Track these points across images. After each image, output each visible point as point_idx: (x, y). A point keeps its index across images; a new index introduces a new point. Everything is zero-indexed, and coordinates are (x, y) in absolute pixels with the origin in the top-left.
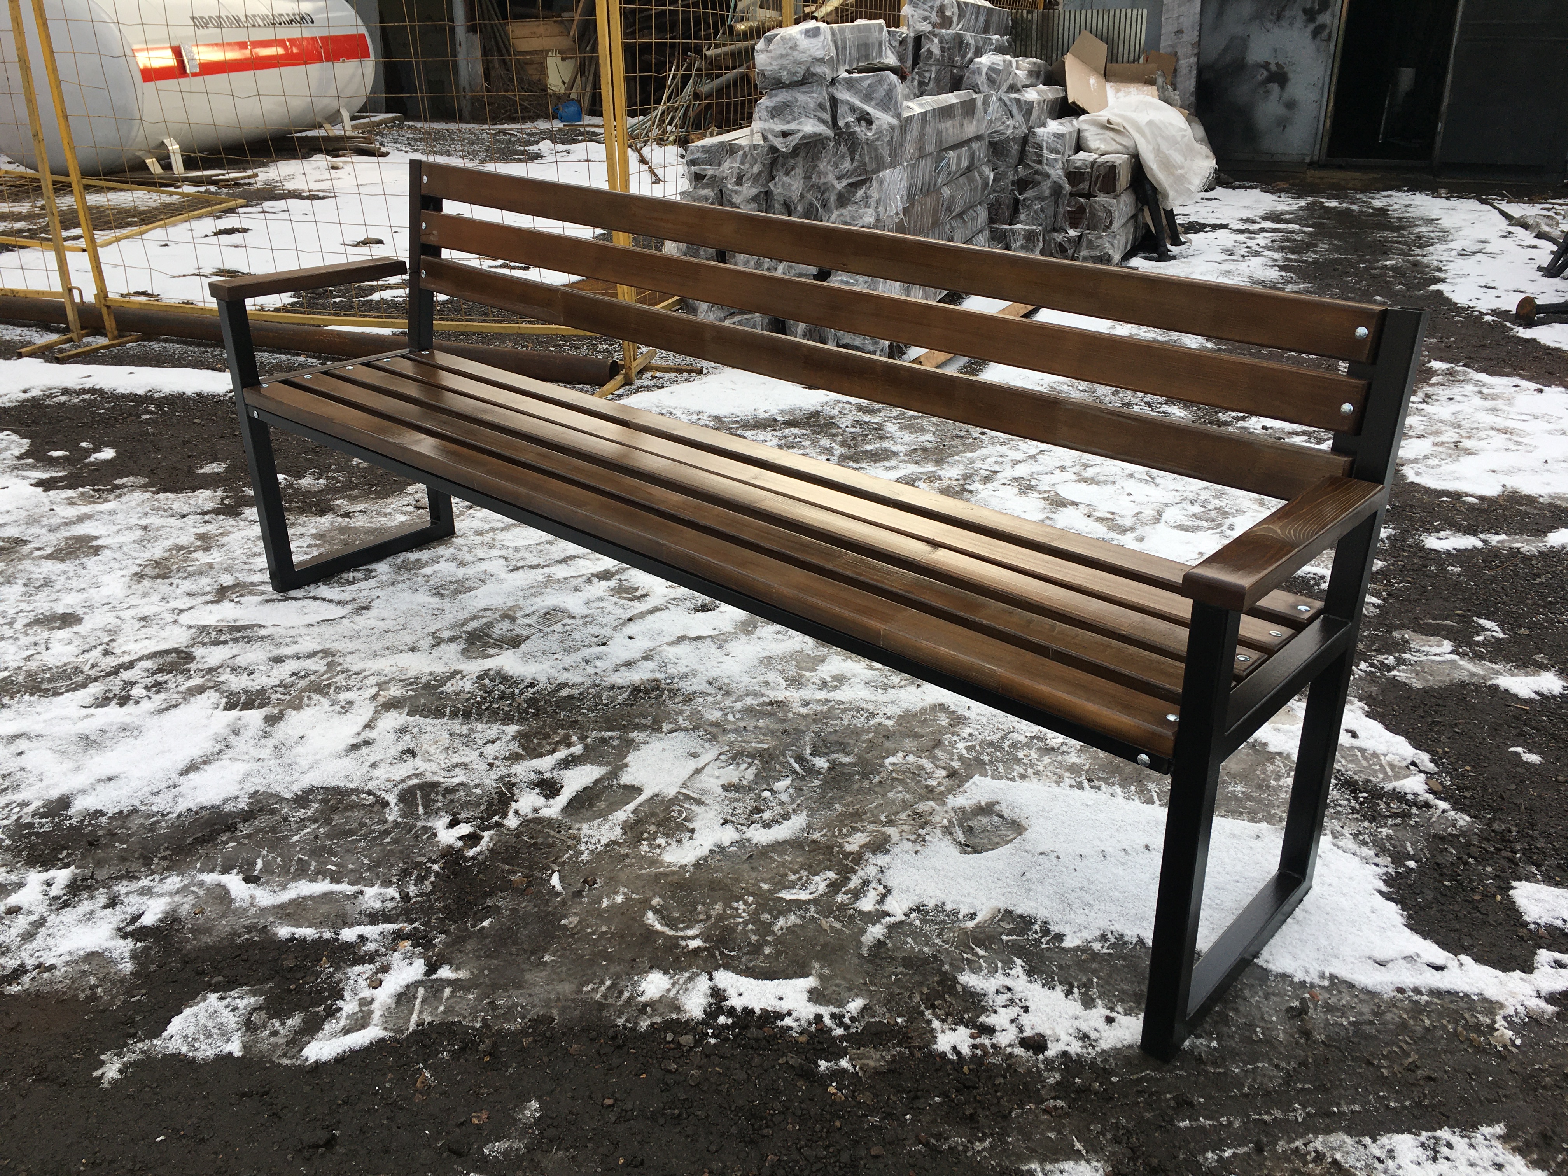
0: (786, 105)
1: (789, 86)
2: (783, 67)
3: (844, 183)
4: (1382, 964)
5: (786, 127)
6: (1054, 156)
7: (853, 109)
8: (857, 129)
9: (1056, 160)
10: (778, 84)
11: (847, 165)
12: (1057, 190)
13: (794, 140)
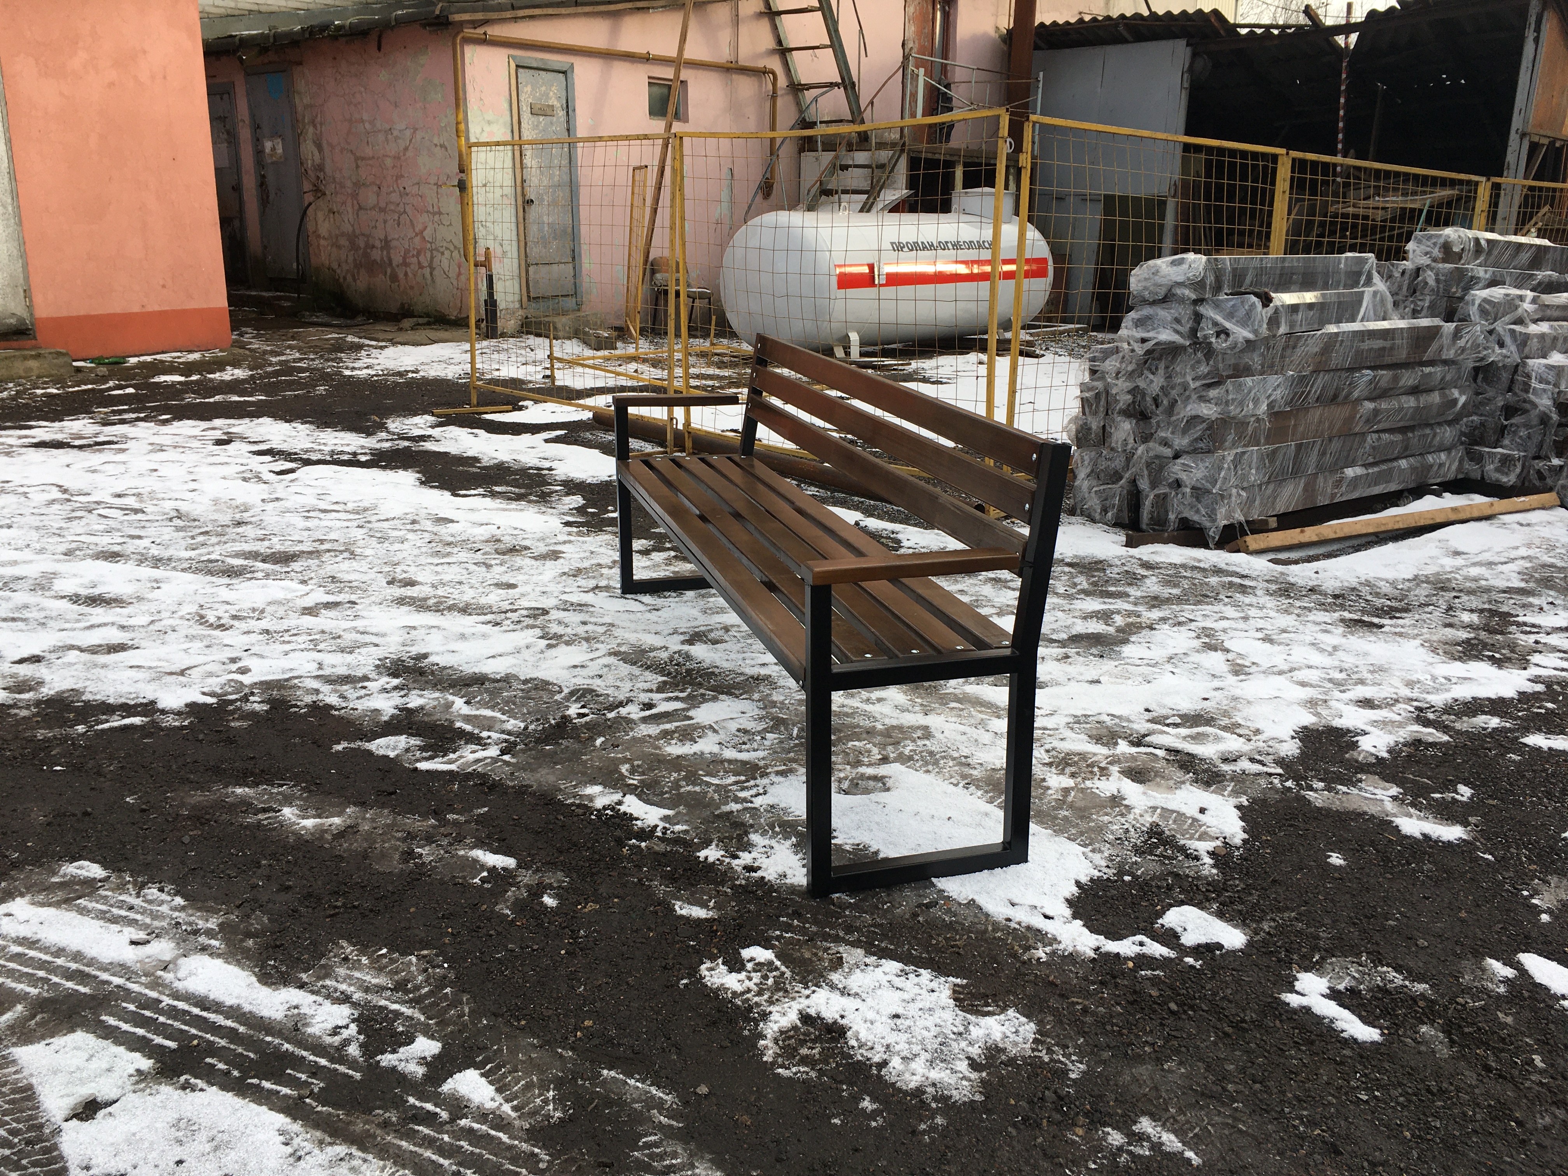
0: (1149, 318)
1: (1154, 303)
2: (1146, 288)
3: (1198, 384)
4: (1013, 905)
5: (1145, 335)
6: (1542, 386)
7: (1216, 324)
8: (1213, 340)
9: (1544, 390)
10: (1145, 302)
11: (1204, 369)
12: (1544, 420)
13: (1149, 345)
